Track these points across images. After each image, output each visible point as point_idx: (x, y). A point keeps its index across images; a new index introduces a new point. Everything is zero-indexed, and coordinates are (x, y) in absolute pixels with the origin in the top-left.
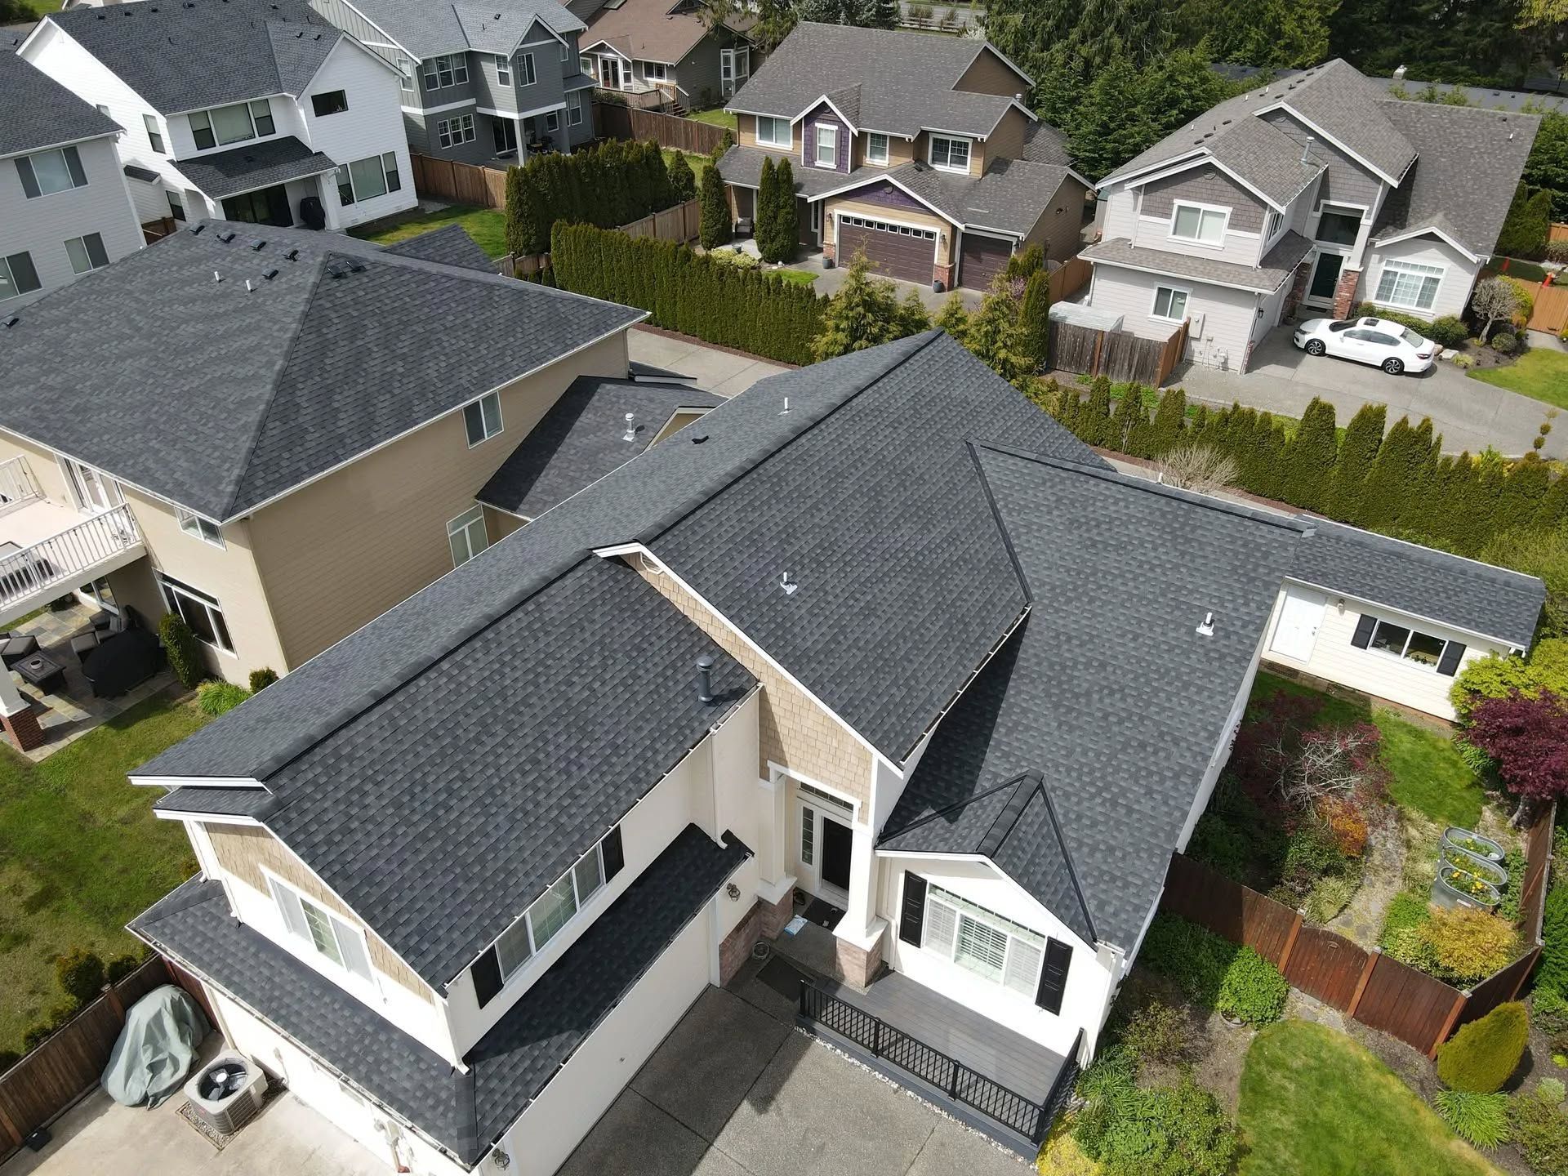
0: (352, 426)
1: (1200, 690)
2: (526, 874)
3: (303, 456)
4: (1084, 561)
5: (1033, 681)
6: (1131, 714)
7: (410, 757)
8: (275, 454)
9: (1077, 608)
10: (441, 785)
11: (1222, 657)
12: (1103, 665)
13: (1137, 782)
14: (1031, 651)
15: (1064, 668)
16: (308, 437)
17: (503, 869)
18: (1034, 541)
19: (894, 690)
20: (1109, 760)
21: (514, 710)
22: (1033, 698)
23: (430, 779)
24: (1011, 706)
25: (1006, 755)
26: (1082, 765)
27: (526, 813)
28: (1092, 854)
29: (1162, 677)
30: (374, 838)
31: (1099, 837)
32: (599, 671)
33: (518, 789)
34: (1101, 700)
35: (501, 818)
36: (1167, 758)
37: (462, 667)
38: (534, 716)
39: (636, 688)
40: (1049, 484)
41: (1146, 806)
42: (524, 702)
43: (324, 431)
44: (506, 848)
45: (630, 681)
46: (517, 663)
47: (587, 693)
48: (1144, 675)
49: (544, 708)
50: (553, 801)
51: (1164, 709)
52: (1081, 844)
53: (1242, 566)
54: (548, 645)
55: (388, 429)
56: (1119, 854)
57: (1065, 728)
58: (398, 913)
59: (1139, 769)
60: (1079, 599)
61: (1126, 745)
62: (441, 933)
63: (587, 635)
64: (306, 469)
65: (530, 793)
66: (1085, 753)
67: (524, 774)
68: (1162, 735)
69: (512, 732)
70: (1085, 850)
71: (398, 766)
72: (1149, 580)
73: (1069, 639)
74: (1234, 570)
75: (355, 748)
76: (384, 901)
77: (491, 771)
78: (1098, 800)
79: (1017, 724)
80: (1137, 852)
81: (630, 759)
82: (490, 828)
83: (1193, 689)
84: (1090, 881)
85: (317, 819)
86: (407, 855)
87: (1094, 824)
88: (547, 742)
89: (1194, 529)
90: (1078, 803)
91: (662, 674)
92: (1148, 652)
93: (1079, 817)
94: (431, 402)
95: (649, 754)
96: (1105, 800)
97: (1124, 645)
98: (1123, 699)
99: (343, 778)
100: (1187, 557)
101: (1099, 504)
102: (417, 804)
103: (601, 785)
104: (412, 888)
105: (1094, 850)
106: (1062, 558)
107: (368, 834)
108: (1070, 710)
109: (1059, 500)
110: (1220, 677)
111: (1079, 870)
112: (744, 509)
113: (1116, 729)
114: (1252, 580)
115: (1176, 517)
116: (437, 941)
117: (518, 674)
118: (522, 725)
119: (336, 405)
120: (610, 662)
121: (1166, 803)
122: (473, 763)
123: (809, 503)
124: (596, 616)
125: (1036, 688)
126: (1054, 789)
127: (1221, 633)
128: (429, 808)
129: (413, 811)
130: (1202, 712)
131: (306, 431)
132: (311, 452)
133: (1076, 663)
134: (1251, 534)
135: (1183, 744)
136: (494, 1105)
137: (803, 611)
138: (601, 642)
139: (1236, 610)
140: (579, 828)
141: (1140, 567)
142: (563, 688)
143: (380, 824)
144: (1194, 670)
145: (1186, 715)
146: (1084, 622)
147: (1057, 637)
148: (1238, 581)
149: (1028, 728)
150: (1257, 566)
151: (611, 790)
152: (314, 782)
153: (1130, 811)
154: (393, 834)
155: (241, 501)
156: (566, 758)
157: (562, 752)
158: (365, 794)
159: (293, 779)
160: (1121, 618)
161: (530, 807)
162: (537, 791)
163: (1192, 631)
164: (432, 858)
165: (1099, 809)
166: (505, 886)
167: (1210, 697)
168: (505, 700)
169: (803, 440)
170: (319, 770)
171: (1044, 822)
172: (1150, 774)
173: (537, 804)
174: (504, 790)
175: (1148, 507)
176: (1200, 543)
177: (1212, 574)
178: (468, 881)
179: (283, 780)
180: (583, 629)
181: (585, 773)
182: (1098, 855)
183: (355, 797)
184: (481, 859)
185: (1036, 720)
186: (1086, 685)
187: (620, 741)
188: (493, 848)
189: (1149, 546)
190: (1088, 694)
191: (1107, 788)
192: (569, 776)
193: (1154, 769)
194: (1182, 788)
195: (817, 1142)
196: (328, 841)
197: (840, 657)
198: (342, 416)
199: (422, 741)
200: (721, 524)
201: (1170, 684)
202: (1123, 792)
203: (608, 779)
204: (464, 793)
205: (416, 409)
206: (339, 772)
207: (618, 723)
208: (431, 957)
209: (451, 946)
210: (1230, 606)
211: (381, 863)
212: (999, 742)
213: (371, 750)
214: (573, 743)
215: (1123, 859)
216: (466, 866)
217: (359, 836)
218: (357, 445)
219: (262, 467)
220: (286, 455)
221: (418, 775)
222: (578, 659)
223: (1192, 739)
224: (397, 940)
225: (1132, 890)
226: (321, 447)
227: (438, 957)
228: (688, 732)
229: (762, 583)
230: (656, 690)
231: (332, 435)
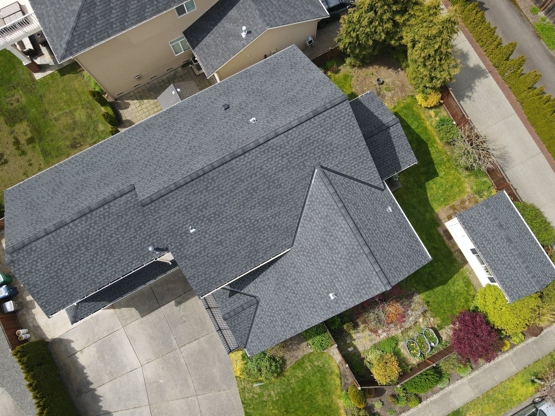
0: (118, 18)
1: (316, 311)
2: (80, 293)
3: (95, 32)
4: (318, 245)
5: (276, 272)
6: (293, 303)
7: (53, 253)
8: (83, 30)
9: (304, 259)
10: (61, 263)
11: (330, 307)
12: (297, 283)
13: (281, 322)
14: (282, 262)
15: (287, 275)
16: (98, 23)
17: (74, 290)
18: (309, 226)
19: (213, 273)
20: (279, 310)
21: (90, 243)
22: (273, 277)
23: (58, 261)
24: (266, 274)
25: (256, 287)
26: (272, 306)
27: (85, 276)
28: (258, 329)
29: (309, 299)
30: (38, 275)
31: (262, 327)
32: (123, 234)
33: (84, 268)
34: (289, 293)
35: (77, 276)
36: (293, 322)
37: (76, 226)
38: (96, 246)
39: (134, 241)
40: (328, 207)
41: (279, 329)
42: (94, 241)
43: (105, 20)
44: (76, 285)
45: (133, 239)
46: (96, 227)
47: (116, 241)
48: (305, 295)
49: (100, 244)
50: (94, 273)
51: (303, 309)
52: (257, 325)
53: (360, 286)
54: (108, 222)
55: (133, 21)
56: (264, 334)
57: (275, 292)
58: (42, 296)
59: (284, 319)
60: (306, 257)
61: (286, 310)
62: (52, 303)
63: (123, 220)
64: (95, 39)
65: (88, 270)
66: (275, 303)
67: (88, 264)
68: (297, 315)
69: (87, 250)
70: (257, 327)
71: (49, 255)
72: (330, 267)
73: (295, 267)
74: (357, 284)
75: (37, 248)
76: (38, 292)
77: (78, 261)
78: (269, 318)
79: (264, 281)
80: (269, 337)
81: (123, 264)
82: (72, 278)
83: (314, 310)
84: (253, 335)
85: (23, 267)
86: (47, 282)
87: (264, 323)
88: (98, 255)
89: (358, 261)
90: (264, 315)
91: (145, 238)
92: (312, 290)
93: (261, 318)
94: (155, 7)
95: (130, 264)
96: (270, 319)
97: (307, 282)
98: (295, 297)
99: (32, 257)
100: (347, 269)
101: (337, 228)
102: (52, 268)
103: (111, 271)
104: (46, 290)
105: (259, 328)
106: (312, 239)
107: (37, 274)
108: (280, 288)
109: (327, 216)
110: (324, 312)
111: (253, 330)
112: (190, 194)
113: (287, 303)
114: (358, 292)
115: (356, 252)
116: (50, 305)
117: (95, 231)
118: (91, 248)
119: (112, 5)
120: (128, 231)
121: (284, 332)
122: (72, 258)
123: (220, 193)
124: (129, 213)
125: (276, 274)
126: (261, 306)
127: (335, 301)
128: (56, 269)
129: (51, 270)
130: (312, 318)
131: (97, 19)
132: (98, 31)
133: (291, 276)
134: (372, 277)
135: (300, 322)
136: (82, 313)
137: (193, 240)
138: (127, 223)
139: (345, 297)
140: (100, 283)
141: (332, 261)
142: (109, 238)
143: (40, 272)
144: (319, 305)
145: (307, 315)
146: (302, 265)
147: (293, 263)
148: (354, 289)
149: (266, 284)
150: (364, 289)
151: (113, 273)
152: (23, 257)
153: (274, 327)
154: (44, 275)
155: (68, 52)
156: (102, 261)
157: (102, 259)
158: (38, 262)
159: (17, 255)
160: (313, 273)
161: (86, 274)
162: (90, 269)
163: (328, 293)
164: (54, 283)
165: (268, 320)
166: (72, 294)
167: (317, 316)
168: (88, 239)
169: (234, 161)
170: (25, 253)
171: (252, 314)
172: (286, 322)
173: (89, 274)
174: (80, 268)
175: (351, 242)
176: (355, 268)
177: (349, 280)
178: (62, 291)
179: (14, 255)
180: (122, 218)
181: (107, 267)
182: (259, 331)
183: (35, 263)
184: (68, 286)
185: (269, 284)
186: (288, 285)
187: (122, 258)
188: (72, 284)
189: (340, 256)
190: (288, 288)
191: (273, 317)
192: (102, 267)
193: (288, 321)
194: (290, 332)
195: (184, 319)
196: (25, 274)
197: (198, 259)
198: (114, 11)
199: (58, 249)
200: (177, 200)
201: (310, 303)
202: (276, 321)
203: (114, 269)
204: (67, 267)
205: (147, 10)
206: (31, 255)
207: (123, 252)
208: (48, 309)
209: (54, 307)
210: (345, 294)
211: (39, 282)
212: (256, 282)
213: (42, 249)
214: (106, 257)
215: (264, 336)
216: (63, 287)
217: (34, 274)
218: (118, 29)
219: (77, 37)
220: (88, 31)
221: (55, 259)
222: (117, 229)
223: (303, 322)
224: (40, 303)
225: (261, 344)
226: (103, 28)
227: (50, 309)
228: (146, 259)
229: (182, 227)
230: (140, 244)
231: (108, 22)
